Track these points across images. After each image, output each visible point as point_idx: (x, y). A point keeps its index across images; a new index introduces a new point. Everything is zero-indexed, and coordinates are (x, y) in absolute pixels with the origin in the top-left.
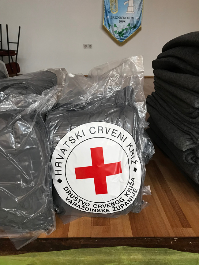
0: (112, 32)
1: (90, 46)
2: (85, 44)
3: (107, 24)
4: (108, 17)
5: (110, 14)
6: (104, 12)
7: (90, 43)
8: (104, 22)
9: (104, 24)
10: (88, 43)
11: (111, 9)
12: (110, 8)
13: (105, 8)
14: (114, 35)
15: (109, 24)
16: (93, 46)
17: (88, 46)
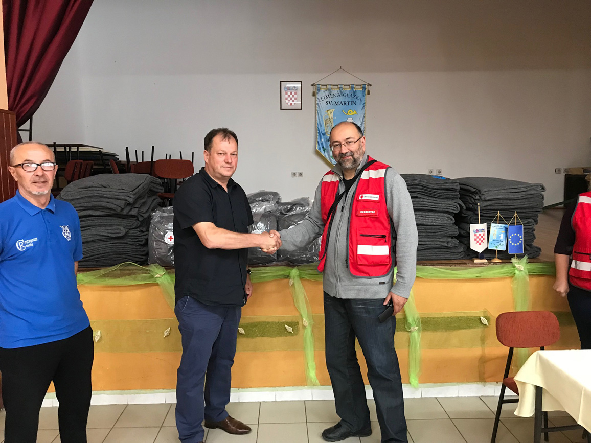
0: (327, 157)
1: (301, 174)
2: (294, 171)
3: (321, 148)
4: (323, 140)
5: (325, 136)
6: (318, 134)
7: (300, 171)
8: (317, 146)
9: (317, 149)
10: (297, 171)
11: (326, 131)
12: (324, 130)
13: (319, 130)
14: (331, 161)
15: (323, 147)
16: (303, 175)
17: (297, 175)
